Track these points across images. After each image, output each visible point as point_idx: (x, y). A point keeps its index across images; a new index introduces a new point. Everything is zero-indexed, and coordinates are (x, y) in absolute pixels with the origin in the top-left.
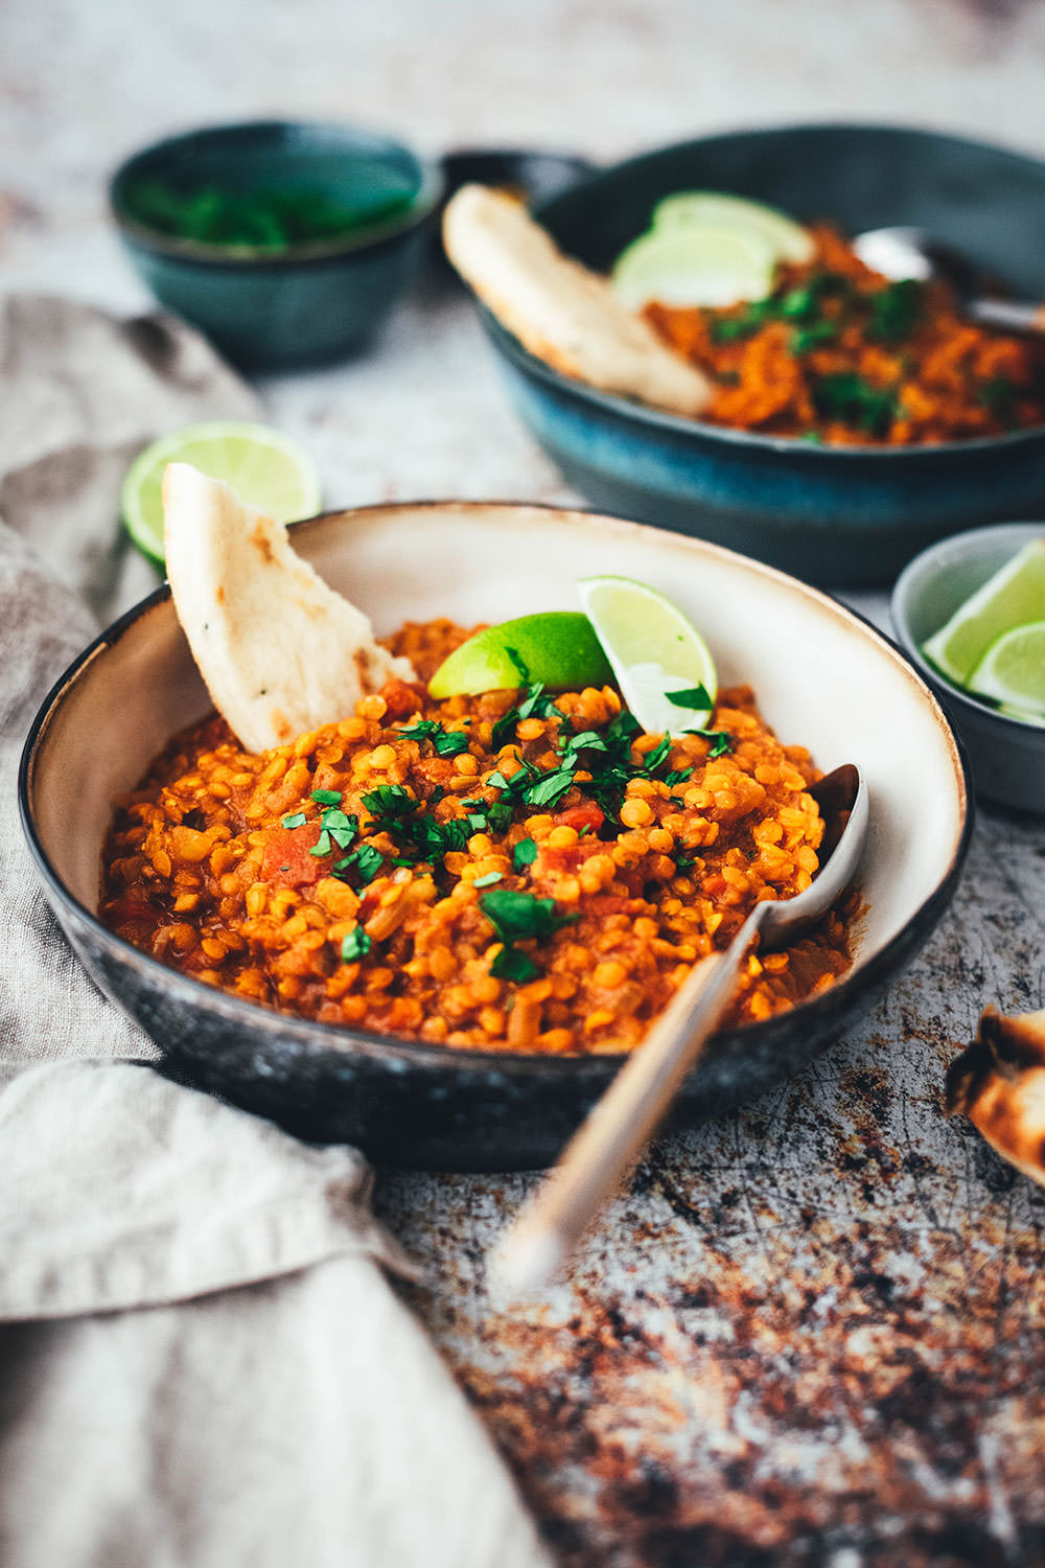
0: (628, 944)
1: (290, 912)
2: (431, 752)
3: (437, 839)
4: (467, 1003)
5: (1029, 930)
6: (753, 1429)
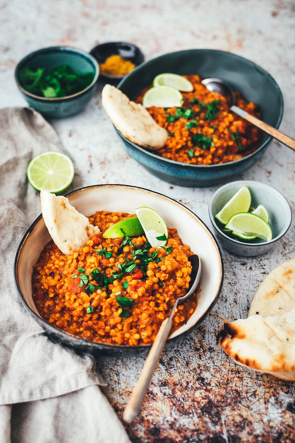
0: (149, 309)
1: (75, 300)
2: (104, 257)
3: (106, 282)
4: (114, 323)
5: (237, 286)
6: (176, 415)
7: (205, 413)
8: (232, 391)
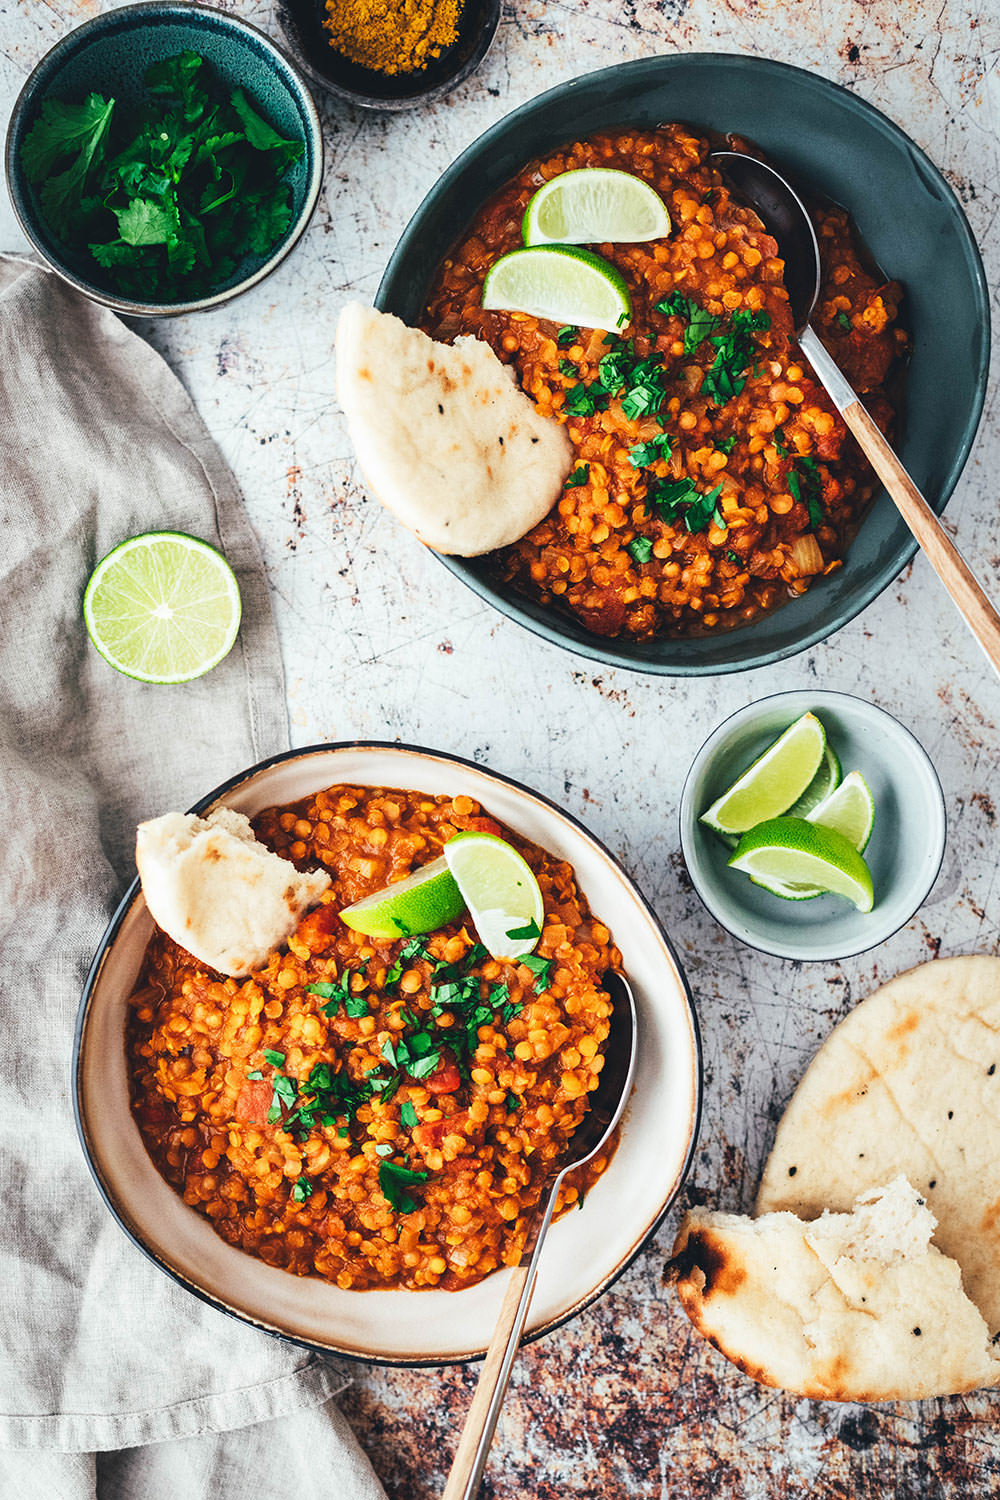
0: (473, 1194)
1: (258, 1153)
2: (343, 1015)
3: (350, 1101)
4: (374, 1225)
7: (616, 1445)
8: (697, 1378)
